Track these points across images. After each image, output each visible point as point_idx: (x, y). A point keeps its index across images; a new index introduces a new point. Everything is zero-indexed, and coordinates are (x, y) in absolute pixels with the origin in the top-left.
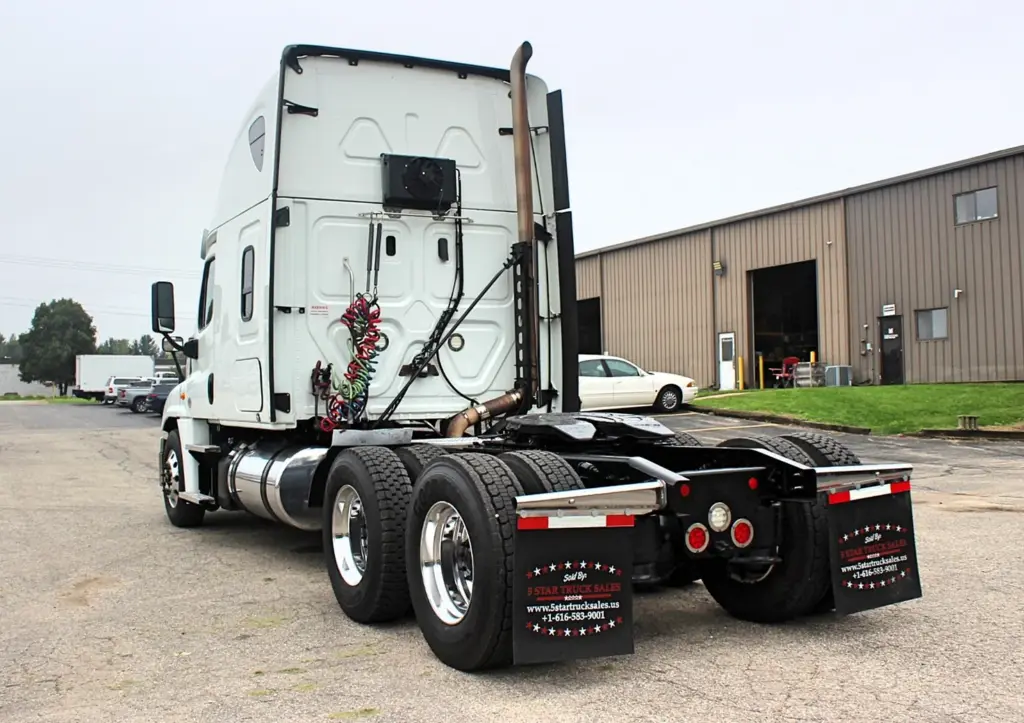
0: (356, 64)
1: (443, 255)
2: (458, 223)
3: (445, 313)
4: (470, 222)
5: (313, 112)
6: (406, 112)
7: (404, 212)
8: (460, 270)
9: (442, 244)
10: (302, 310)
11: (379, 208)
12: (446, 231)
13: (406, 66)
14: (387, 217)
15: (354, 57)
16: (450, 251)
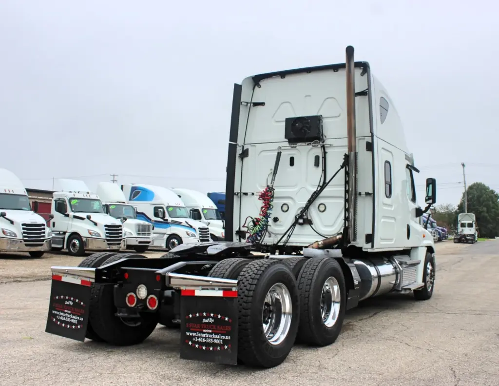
0: (284, 78)
1: (317, 164)
2: (323, 147)
3: (315, 192)
4: (331, 146)
5: (262, 104)
6: (305, 95)
7: (299, 144)
8: (325, 170)
9: (317, 158)
10: (253, 194)
11: (287, 144)
12: (318, 151)
13: (308, 73)
14: (290, 148)
15: (283, 74)
16: (320, 162)
